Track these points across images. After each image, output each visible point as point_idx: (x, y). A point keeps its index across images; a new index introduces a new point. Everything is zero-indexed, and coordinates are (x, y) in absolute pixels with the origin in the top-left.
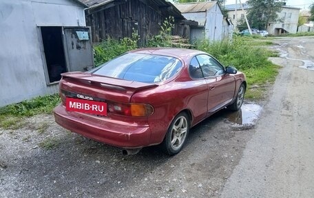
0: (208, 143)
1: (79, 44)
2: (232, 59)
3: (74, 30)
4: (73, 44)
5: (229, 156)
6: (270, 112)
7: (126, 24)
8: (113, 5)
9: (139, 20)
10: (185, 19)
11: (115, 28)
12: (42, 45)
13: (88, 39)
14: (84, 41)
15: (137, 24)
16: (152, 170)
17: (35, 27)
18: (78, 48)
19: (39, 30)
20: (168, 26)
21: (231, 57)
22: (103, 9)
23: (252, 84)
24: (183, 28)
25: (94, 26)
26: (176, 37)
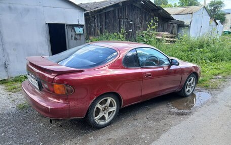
0: (136, 123)
1: (77, 36)
2: (207, 52)
3: (73, 26)
4: (72, 36)
5: (146, 137)
6: (216, 102)
7: (122, 23)
8: (112, 9)
9: (134, 20)
10: (174, 19)
11: (113, 26)
12: (49, 36)
13: (82, 33)
14: (80, 35)
15: (132, 23)
16: (73, 138)
17: (44, 23)
18: (76, 39)
19: (47, 26)
20: (154, 25)
21: (207, 51)
22: (104, 12)
23: (216, 75)
24: (172, 26)
25: (96, 24)
26: (165, 33)
